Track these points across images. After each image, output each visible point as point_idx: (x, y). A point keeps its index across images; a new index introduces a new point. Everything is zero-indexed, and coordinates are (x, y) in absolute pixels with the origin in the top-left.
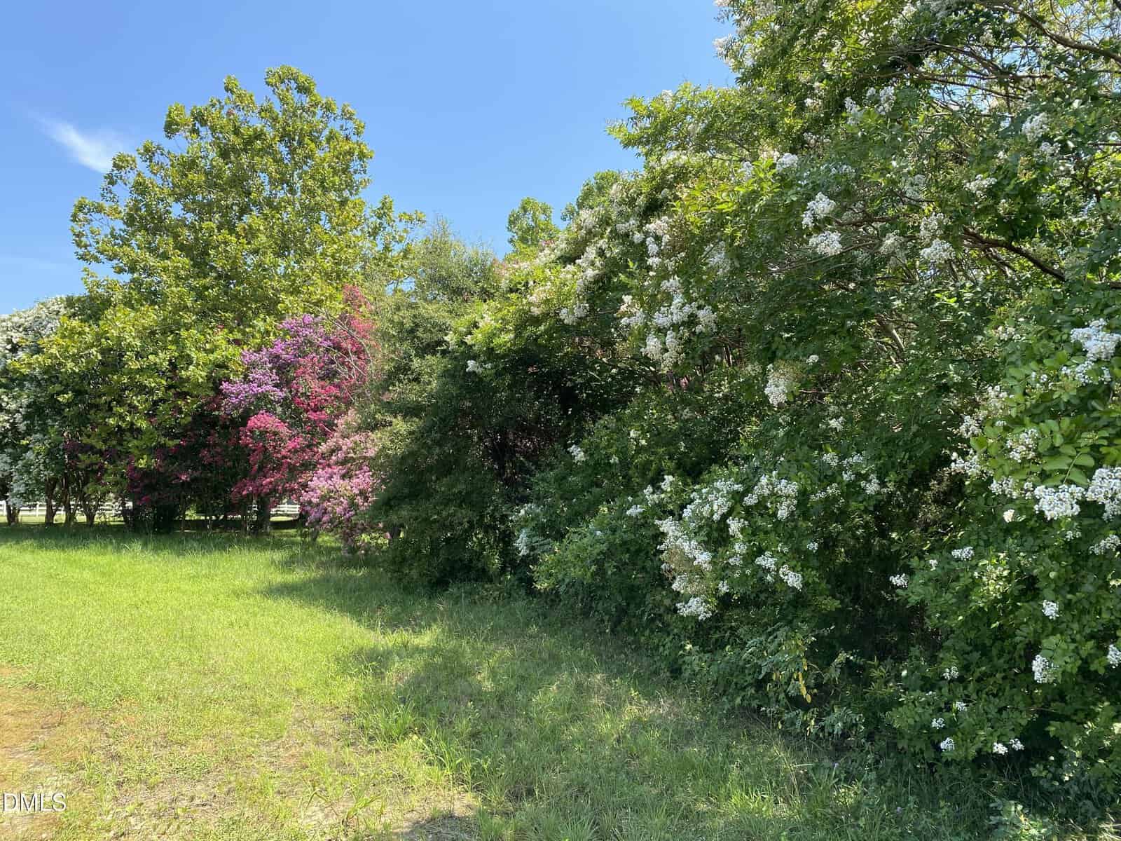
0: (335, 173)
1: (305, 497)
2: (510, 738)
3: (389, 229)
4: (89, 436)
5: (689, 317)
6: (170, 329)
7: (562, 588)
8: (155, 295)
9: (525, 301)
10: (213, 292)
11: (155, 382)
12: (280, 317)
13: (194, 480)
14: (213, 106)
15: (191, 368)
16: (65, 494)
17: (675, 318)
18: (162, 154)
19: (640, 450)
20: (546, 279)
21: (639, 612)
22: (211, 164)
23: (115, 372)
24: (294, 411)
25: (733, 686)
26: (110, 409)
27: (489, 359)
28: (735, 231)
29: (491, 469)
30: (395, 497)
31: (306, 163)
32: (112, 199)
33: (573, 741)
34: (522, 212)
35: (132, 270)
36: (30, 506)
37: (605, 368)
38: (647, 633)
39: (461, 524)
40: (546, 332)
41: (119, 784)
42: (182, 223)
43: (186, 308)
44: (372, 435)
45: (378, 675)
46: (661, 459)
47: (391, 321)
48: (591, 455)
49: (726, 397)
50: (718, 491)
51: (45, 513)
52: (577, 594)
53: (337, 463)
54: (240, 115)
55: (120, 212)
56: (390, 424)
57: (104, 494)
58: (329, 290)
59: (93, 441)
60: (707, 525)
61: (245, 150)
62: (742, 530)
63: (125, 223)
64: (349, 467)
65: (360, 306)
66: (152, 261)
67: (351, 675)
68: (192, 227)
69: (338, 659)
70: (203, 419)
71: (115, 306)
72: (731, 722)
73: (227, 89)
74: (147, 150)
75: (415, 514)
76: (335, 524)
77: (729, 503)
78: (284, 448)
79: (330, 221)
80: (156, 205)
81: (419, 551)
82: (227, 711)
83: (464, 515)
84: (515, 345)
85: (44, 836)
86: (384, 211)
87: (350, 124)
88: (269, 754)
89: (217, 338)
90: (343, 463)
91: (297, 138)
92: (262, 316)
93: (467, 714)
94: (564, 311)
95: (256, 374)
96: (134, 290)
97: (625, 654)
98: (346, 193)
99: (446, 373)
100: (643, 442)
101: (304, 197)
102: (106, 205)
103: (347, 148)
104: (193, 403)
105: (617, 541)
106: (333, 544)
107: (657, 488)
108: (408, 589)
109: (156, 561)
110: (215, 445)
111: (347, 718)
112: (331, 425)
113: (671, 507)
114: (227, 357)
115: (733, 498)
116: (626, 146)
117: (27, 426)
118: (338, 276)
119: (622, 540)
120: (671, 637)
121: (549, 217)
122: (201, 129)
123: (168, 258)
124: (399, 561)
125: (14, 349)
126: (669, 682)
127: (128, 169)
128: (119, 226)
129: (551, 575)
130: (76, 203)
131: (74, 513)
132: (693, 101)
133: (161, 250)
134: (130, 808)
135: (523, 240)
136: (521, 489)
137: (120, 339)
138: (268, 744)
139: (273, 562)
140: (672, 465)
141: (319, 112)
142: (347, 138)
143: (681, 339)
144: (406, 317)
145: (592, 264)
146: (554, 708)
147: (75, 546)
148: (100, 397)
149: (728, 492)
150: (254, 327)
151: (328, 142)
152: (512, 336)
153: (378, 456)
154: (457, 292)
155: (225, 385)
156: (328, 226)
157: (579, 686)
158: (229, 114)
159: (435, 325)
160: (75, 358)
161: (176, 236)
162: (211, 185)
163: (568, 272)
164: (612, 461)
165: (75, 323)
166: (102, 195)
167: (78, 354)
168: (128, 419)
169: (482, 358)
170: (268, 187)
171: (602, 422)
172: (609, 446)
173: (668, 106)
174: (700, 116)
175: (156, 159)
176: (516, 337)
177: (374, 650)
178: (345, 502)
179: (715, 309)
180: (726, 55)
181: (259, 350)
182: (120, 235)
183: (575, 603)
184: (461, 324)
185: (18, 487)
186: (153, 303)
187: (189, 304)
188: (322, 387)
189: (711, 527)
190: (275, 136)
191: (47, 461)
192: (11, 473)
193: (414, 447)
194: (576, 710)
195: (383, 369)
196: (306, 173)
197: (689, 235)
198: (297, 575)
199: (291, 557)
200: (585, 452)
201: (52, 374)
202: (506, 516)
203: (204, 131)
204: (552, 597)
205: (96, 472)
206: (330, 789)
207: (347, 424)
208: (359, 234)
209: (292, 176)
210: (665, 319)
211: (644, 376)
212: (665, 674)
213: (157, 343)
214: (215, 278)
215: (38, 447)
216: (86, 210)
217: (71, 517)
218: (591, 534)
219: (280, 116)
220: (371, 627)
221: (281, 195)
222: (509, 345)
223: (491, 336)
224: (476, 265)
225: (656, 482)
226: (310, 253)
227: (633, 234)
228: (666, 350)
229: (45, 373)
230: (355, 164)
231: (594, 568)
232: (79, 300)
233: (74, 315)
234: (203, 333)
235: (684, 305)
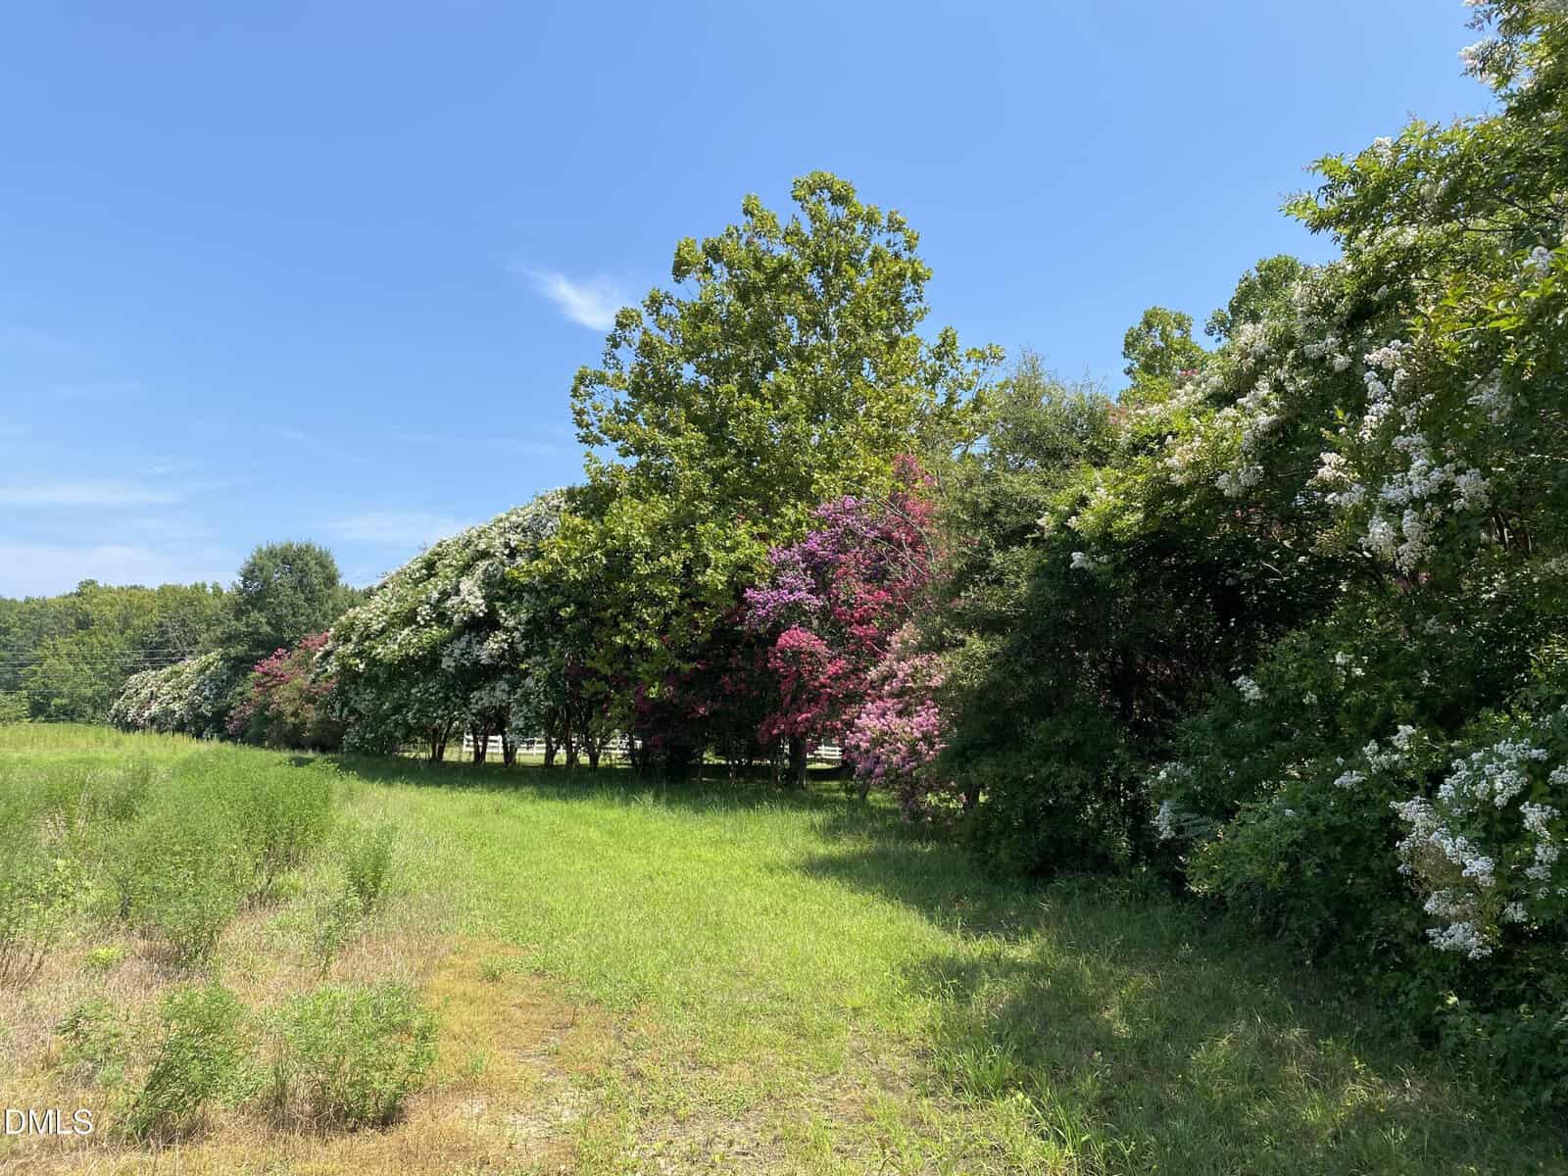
0: (882, 305)
1: (852, 739)
2: (1160, 1112)
3: (952, 373)
4: (593, 658)
5: (1441, 487)
6: (685, 522)
7: (1230, 893)
8: (665, 481)
9: (1159, 465)
10: (733, 474)
11: (667, 590)
12: (814, 501)
13: (713, 714)
14: (730, 235)
15: (709, 571)
16: (566, 728)
17: (1416, 490)
18: (671, 304)
19: (1353, 683)
20: (1192, 432)
21: (1360, 938)
22: (728, 311)
23: (622, 578)
24: (834, 624)
25: (1535, 1070)
26: (617, 624)
27: (1103, 548)
28: (1522, 358)
29: (1110, 708)
30: (973, 746)
31: (843, 296)
32: (616, 366)
33: (1260, 1129)
34: (1144, 330)
35: (639, 451)
36: (528, 743)
37: (1288, 556)
38: (1376, 970)
39: (1068, 787)
40: (1193, 507)
41: (644, 1112)
42: (695, 387)
43: (702, 496)
44: (937, 659)
45: (962, 998)
46: (1390, 700)
47: (961, 501)
48: (1271, 691)
49: (1501, 600)
50: (1501, 758)
51: (544, 751)
52: (1253, 901)
53: (891, 695)
54: (761, 243)
55: (625, 380)
56: (963, 643)
57: (609, 731)
58: (874, 462)
59: (597, 665)
60: (1484, 813)
61: (768, 288)
62: (1549, 824)
63: (630, 394)
64: (908, 700)
65: (915, 481)
66: (662, 439)
67: (924, 995)
68: (707, 394)
69: (904, 970)
70: (724, 636)
71: (621, 497)
72: (1533, 1129)
73: (747, 212)
74: (653, 300)
75: (1001, 770)
76: (893, 778)
77: (1524, 780)
78: (822, 673)
79: (875, 369)
80: (665, 368)
81: (1010, 823)
82: (766, 1030)
83: (1073, 775)
84: (1144, 528)
85: (563, 1167)
86: (945, 348)
87: (900, 237)
88: (821, 1094)
89: (739, 532)
90: (899, 694)
91: (832, 264)
92: (792, 501)
93: (1092, 1069)
94: (1223, 478)
95: (787, 577)
96: (642, 476)
97: (1339, 999)
98: (896, 330)
99: (1040, 571)
100: (1359, 672)
101: (842, 341)
102: (610, 373)
103: (897, 269)
104: (711, 616)
105: (1321, 826)
106: (888, 805)
107: (1385, 745)
108: (995, 876)
109: (671, 818)
110: (739, 669)
111: (923, 1055)
112: (883, 644)
113: (1411, 775)
114: (751, 557)
115: (1530, 771)
116: (1316, 229)
117: (526, 645)
118: (887, 442)
119: (1328, 826)
120: (1418, 981)
121: (1187, 331)
122: (714, 266)
123: (679, 435)
124: (981, 833)
125: (512, 555)
126: (1417, 1053)
127: (633, 327)
128: (624, 397)
129: (1213, 872)
130: (577, 374)
131: (576, 753)
132: (1427, 150)
133: (672, 425)
134: (658, 1145)
135: (1148, 368)
136: (1158, 740)
137: (627, 538)
138: (820, 1081)
139: (813, 826)
140: (1410, 708)
141: (859, 226)
142: (897, 256)
143: (1428, 521)
144: (981, 493)
145: (1265, 403)
146: (1225, 1074)
147: (579, 797)
148: (605, 609)
149: (1519, 761)
150: (783, 516)
151: (871, 265)
152: (1140, 516)
153: (946, 688)
154: (1053, 454)
155: (749, 592)
156: (872, 377)
157: (1265, 1044)
158: (748, 243)
159: (1022, 503)
160: (577, 563)
161: (688, 406)
162: (729, 337)
163: (1226, 418)
164: (1306, 701)
165: (578, 520)
166: (605, 362)
167: (581, 558)
168: (637, 637)
169: (1094, 547)
170: (796, 334)
171: (1288, 641)
172: (1302, 677)
173: (1386, 162)
174: (1439, 171)
175: (663, 311)
176: (1146, 518)
177: (953, 960)
178: (904, 749)
179: (1486, 473)
180: (1482, 70)
181: (789, 546)
182: (625, 409)
183: (1251, 914)
184: (1062, 501)
185: (517, 721)
186: (664, 491)
187: (706, 492)
188: (869, 592)
189: (1490, 816)
190: (804, 265)
191: (548, 689)
192: (509, 704)
193: (997, 676)
194: (1263, 1080)
195: (951, 567)
196: (844, 308)
197: (1440, 370)
198: (843, 847)
199: (835, 820)
200: (1261, 686)
201: (552, 582)
202: (1138, 780)
203: (718, 269)
204: (1215, 905)
205: (601, 702)
206: (905, 1156)
207: (904, 642)
208: (913, 383)
209: (826, 314)
210: (1398, 492)
211: (1353, 567)
212: (1410, 1039)
213: (668, 541)
214: (735, 456)
215: (538, 672)
216: (587, 382)
217: (572, 758)
218: (1277, 813)
219: (811, 238)
220: (948, 928)
221: (813, 341)
222: (1136, 529)
223: (1109, 519)
224: (1080, 415)
225: (1383, 733)
226: (851, 415)
227: (1333, 357)
228: (1404, 540)
229: (545, 582)
230: (908, 290)
231: (1283, 865)
232: (581, 491)
233: (575, 510)
234: (722, 526)
235: (1431, 468)
